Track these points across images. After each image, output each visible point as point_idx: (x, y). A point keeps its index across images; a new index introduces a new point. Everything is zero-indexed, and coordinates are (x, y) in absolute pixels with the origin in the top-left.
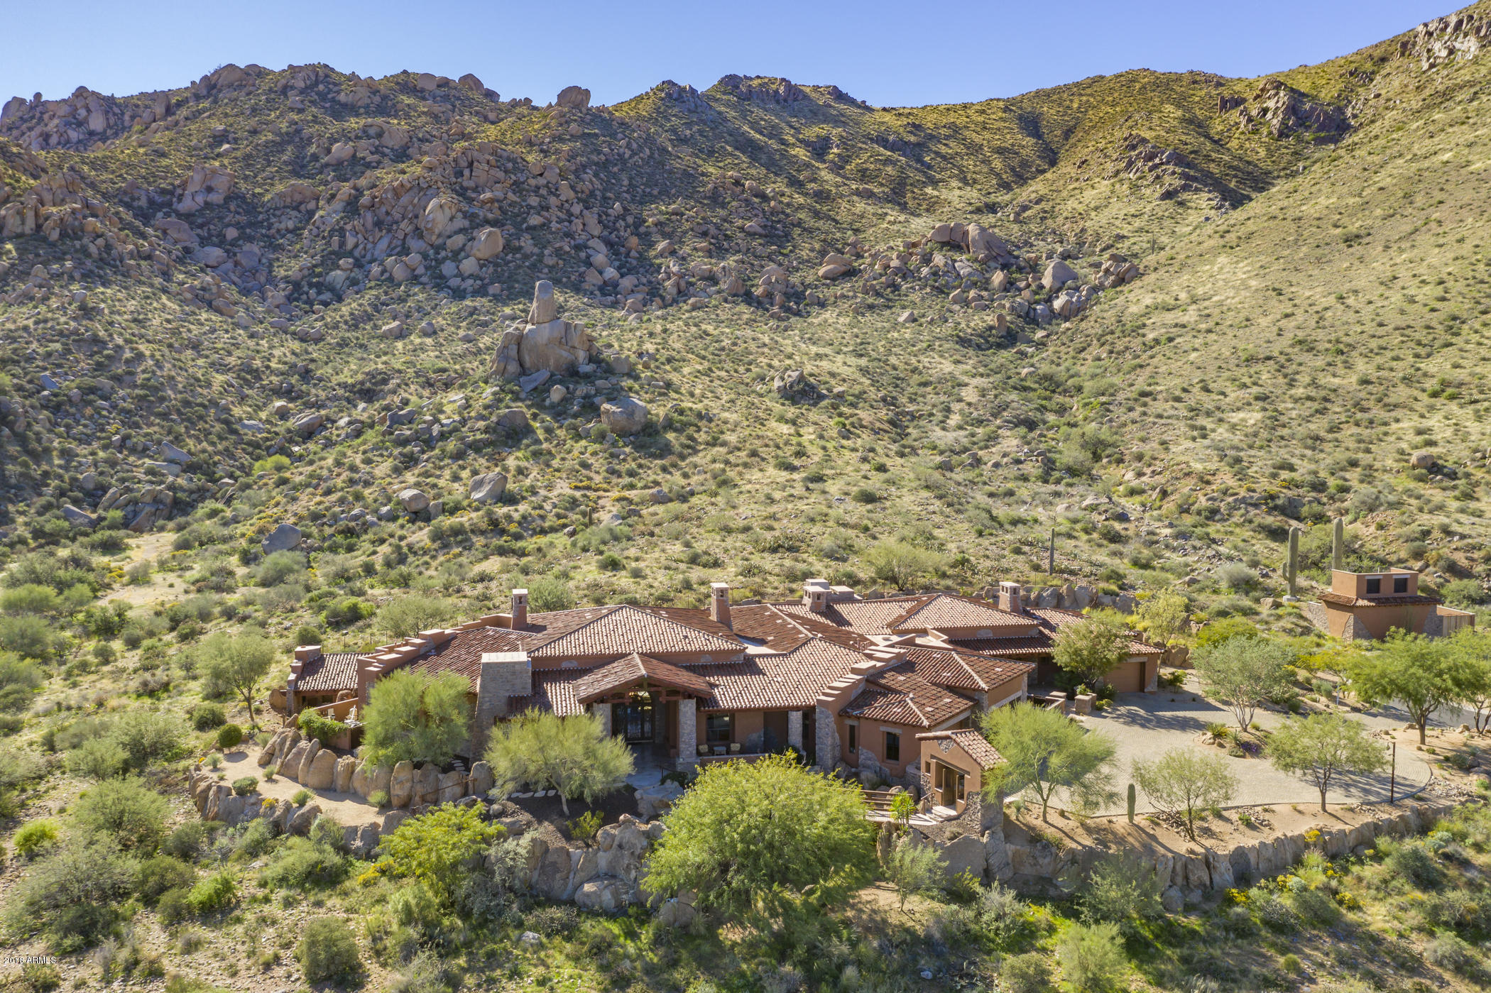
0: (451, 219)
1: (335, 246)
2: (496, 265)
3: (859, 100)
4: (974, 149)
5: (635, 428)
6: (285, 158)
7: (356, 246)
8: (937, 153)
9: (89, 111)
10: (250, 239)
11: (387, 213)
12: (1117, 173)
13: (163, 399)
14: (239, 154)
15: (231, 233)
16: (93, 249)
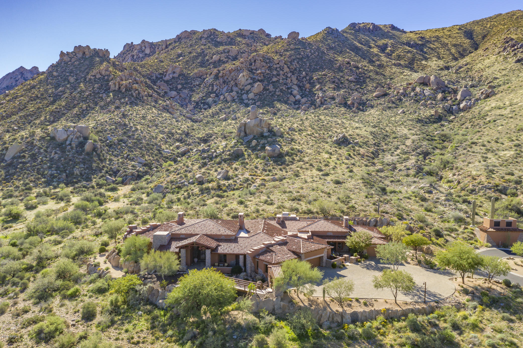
0: (247, 80)
1: (210, 90)
2: (260, 95)
3: (401, 29)
4: (444, 45)
5: (275, 155)
6: (198, 61)
7: (217, 90)
8: (429, 48)
9: (145, 47)
10: (185, 88)
11: (227, 79)
12: (499, 52)
13: (141, 143)
14: (184, 60)
15: (179, 87)
16: (134, 94)
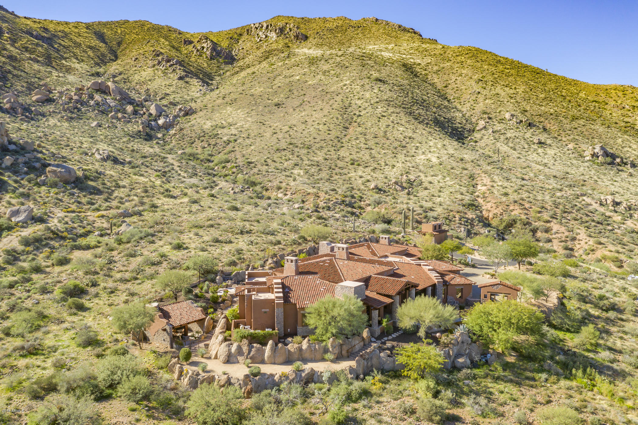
3: (10, 10)
12: (154, 66)
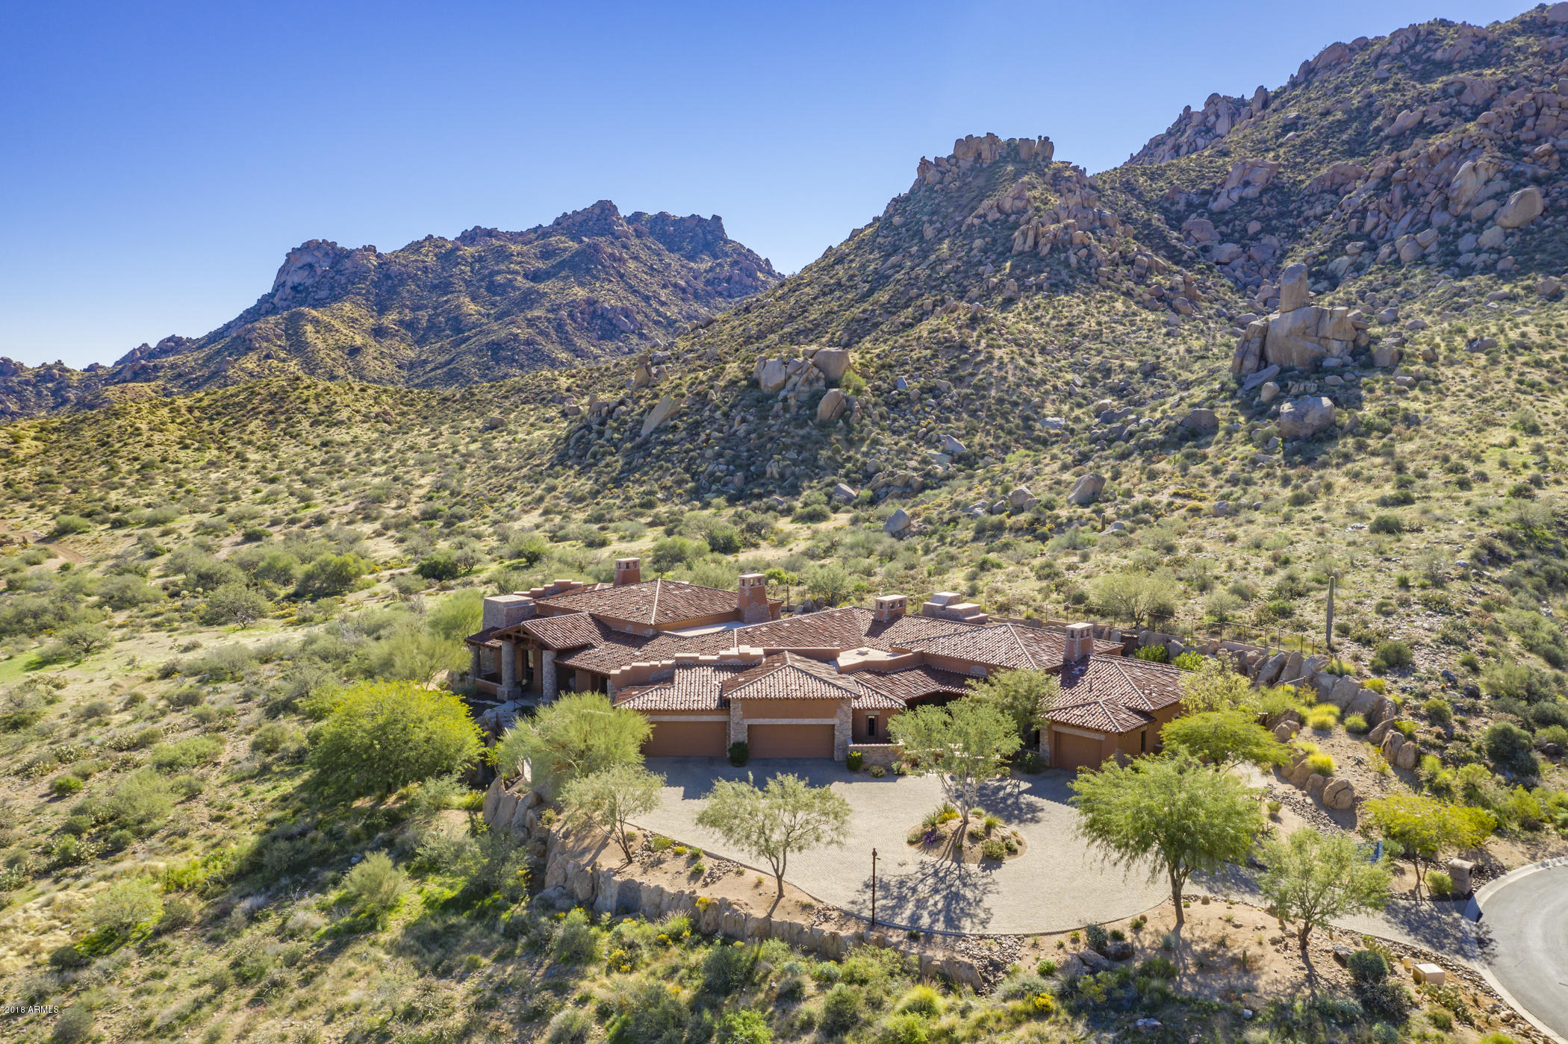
7: (1377, 225)
10: (1272, 231)
11: (1419, 185)
